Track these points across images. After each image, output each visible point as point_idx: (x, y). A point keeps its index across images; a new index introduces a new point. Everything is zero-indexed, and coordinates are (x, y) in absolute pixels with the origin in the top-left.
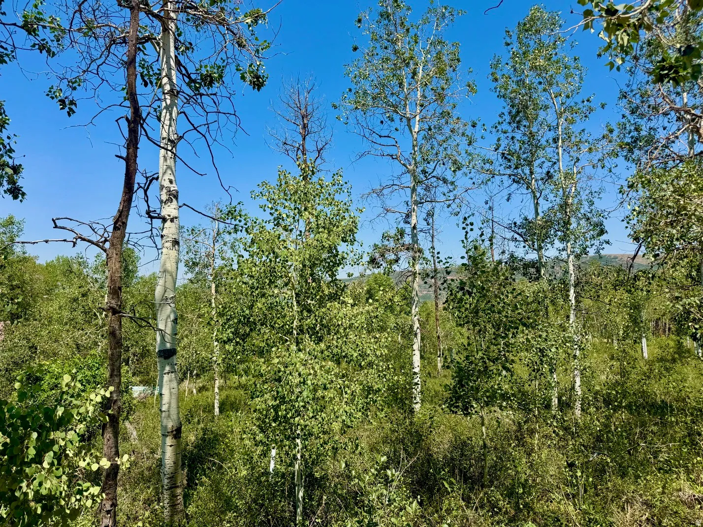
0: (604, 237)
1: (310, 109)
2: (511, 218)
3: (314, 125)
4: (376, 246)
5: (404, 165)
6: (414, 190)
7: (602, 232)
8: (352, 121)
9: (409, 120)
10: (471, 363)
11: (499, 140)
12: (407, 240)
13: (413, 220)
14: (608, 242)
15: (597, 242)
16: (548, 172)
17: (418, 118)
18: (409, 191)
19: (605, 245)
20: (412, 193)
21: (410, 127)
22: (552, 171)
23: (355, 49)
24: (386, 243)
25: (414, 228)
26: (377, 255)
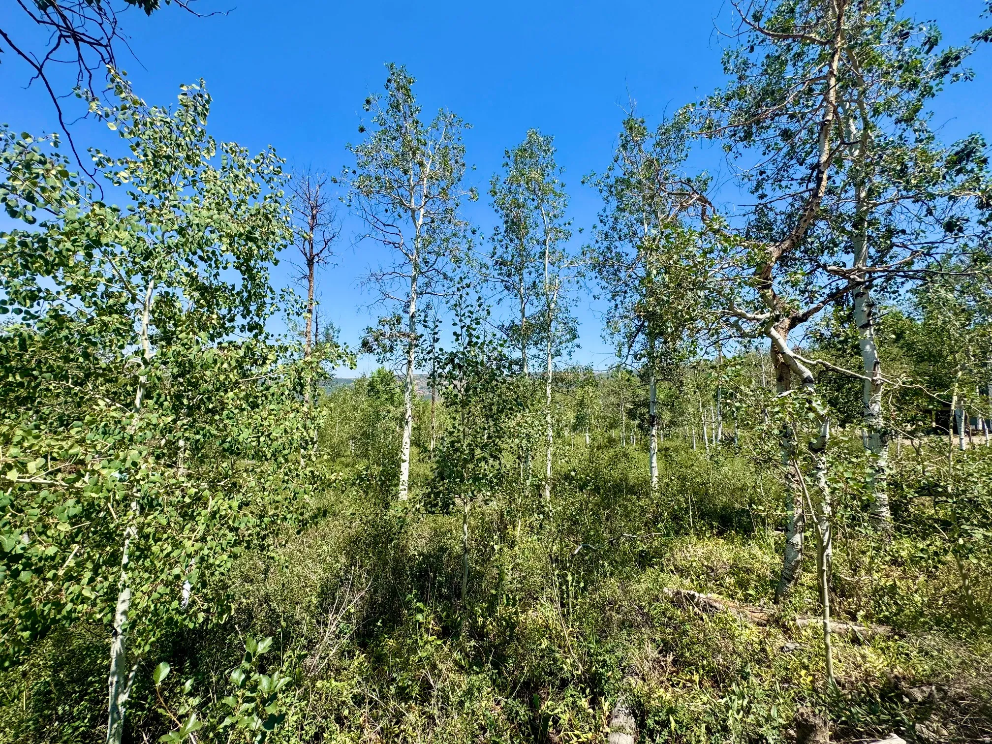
0: (576, 341)
1: (320, 202)
2: (502, 320)
3: (323, 217)
4: (369, 330)
5: (406, 254)
6: (414, 279)
7: (575, 337)
8: (355, 203)
9: (413, 211)
10: (457, 450)
11: (495, 248)
12: (404, 327)
13: (412, 309)
14: (578, 346)
15: (570, 345)
16: (535, 282)
17: (422, 211)
18: (409, 280)
19: (576, 348)
20: (413, 282)
21: (414, 219)
22: (537, 281)
23: (362, 130)
24: (381, 327)
25: (413, 317)
26: (371, 339)
